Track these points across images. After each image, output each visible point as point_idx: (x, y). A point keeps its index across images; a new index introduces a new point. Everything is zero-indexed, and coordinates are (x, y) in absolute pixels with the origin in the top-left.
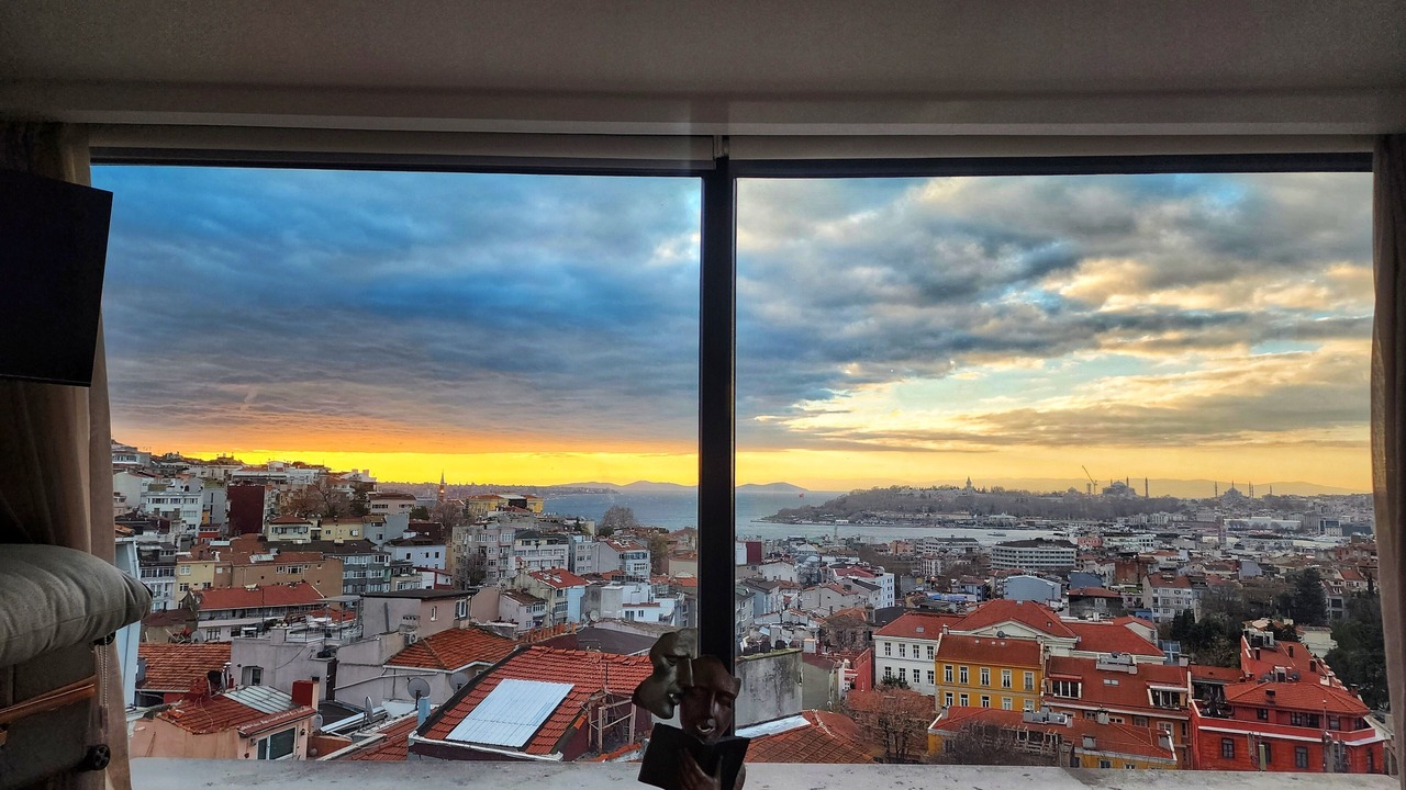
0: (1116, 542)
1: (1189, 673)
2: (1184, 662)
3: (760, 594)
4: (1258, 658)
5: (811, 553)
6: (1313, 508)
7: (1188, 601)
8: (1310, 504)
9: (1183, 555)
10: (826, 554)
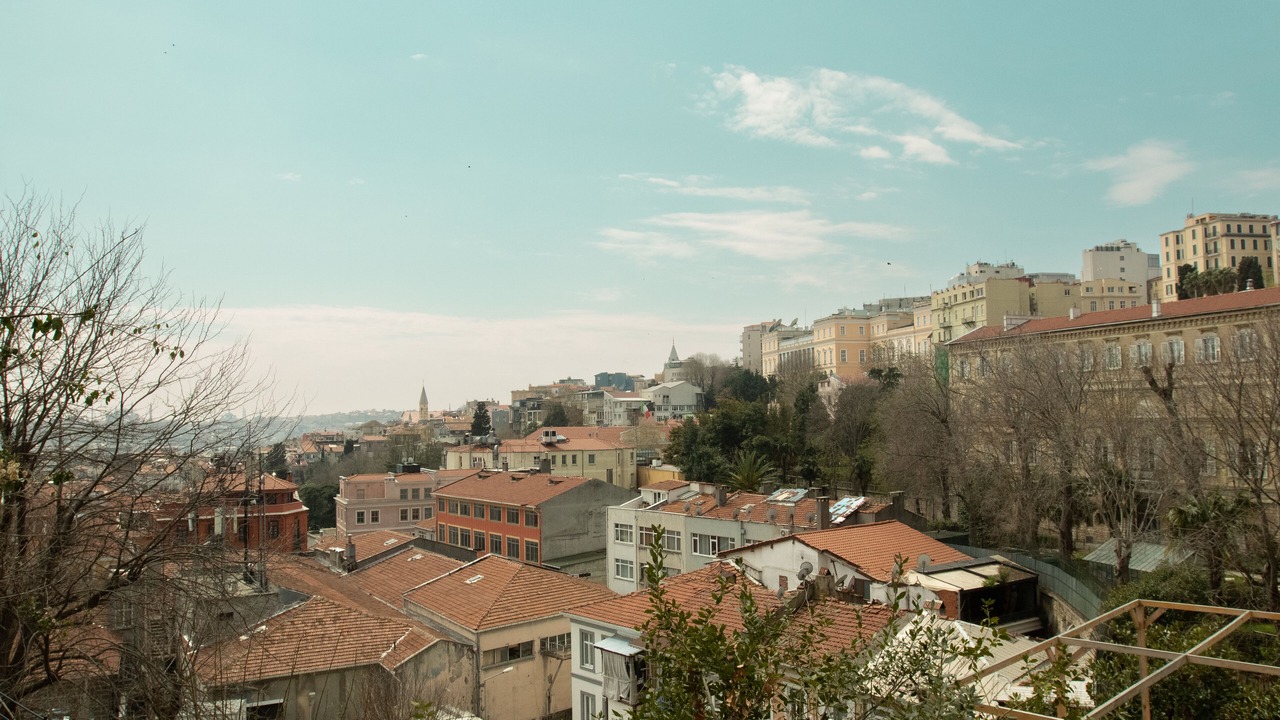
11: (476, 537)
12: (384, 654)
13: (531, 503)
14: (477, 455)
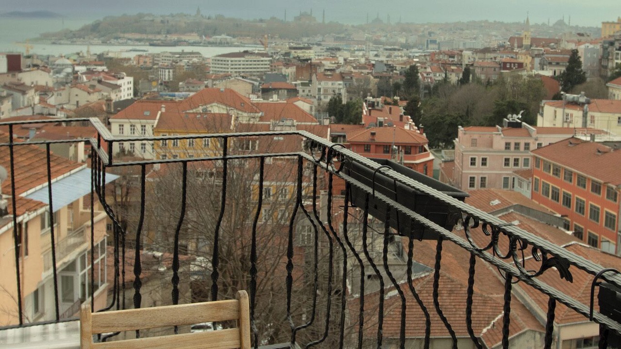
0: (300, 53)
1: (329, 130)
2: (327, 122)
3: (17, 95)
4: (370, 115)
5: (67, 66)
6: (423, 32)
7: (339, 89)
8: (422, 29)
9: (341, 60)
10: (78, 65)
11: (564, 196)
12: (485, 330)
13: (612, 183)
14: (569, 111)
